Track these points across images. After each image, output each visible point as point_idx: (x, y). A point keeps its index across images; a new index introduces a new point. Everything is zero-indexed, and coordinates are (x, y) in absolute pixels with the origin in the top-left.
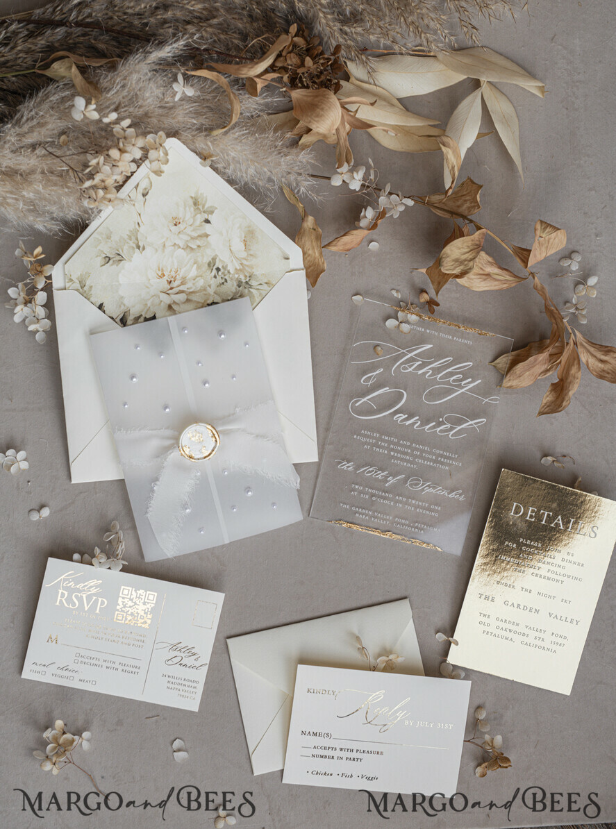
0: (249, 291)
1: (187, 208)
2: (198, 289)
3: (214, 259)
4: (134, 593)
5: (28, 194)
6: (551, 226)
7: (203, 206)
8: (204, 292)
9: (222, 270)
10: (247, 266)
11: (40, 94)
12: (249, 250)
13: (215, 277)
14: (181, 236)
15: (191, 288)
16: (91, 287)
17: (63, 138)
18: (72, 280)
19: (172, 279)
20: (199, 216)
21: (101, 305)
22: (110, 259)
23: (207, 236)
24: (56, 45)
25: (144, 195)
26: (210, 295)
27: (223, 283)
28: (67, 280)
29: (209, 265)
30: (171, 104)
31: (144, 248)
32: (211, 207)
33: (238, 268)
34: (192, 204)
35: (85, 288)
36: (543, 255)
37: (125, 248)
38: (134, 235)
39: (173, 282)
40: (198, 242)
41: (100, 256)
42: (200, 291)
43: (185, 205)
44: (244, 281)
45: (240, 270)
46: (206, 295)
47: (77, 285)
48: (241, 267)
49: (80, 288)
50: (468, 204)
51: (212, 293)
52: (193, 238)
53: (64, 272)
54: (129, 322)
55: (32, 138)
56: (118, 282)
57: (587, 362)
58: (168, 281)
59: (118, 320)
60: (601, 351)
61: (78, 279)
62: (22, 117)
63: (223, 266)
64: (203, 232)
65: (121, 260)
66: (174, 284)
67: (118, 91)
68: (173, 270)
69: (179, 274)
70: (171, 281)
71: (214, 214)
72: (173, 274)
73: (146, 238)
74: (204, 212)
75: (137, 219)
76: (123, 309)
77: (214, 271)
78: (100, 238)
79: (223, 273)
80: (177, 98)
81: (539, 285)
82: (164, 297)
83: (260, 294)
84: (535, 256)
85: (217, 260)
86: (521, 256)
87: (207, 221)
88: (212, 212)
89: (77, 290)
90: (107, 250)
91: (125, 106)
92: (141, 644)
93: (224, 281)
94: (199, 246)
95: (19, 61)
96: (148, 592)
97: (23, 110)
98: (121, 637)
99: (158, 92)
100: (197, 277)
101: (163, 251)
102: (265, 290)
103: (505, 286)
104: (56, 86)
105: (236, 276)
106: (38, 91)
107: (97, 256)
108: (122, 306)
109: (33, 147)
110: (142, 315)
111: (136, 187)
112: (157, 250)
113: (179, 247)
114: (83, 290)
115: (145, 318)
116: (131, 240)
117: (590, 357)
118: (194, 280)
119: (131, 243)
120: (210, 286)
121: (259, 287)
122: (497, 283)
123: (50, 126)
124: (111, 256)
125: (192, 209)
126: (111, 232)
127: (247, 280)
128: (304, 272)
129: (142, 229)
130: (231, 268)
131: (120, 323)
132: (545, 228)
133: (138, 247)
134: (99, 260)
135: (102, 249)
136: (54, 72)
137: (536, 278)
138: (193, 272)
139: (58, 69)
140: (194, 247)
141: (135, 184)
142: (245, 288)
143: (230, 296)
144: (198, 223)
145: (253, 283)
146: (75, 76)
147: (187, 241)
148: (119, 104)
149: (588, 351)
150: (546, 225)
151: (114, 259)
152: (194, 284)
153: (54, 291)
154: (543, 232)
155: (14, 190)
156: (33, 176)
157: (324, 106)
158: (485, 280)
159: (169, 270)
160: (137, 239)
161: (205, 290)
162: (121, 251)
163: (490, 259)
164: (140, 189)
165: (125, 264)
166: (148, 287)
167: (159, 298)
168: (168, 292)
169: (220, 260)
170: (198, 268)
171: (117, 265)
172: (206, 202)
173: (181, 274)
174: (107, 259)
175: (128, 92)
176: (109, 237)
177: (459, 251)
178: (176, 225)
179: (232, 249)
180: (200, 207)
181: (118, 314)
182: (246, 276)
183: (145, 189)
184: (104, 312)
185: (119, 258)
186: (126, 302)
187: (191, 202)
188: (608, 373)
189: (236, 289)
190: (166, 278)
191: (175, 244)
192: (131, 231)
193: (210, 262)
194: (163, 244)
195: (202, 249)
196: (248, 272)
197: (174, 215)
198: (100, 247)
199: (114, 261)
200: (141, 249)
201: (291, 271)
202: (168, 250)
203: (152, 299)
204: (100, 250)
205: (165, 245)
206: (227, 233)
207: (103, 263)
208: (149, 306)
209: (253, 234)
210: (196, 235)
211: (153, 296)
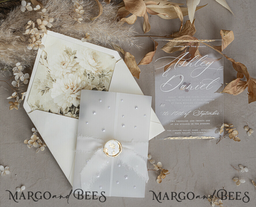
0: (105, 77)
1: (65, 56)
2: (85, 86)
3: (85, 71)
7: (71, 53)
8: (88, 86)
9: (90, 74)
10: (99, 68)
12: (97, 61)
13: (89, 78)
14: (67, 68)
15: (82, 87)
16: (42, 105)
18: (33, 106)
19: (73, 87)
20: (71, 57)
21: (50, 110)
22: (44, 91)
23: (78, 63)
25: (45, 59)
26: (90, 86)
27: (93, 79)
28: (31, 107)
29: (84, 74)
31: (56, 80)
32: (74, 51)
33: (96, 70)
34: (66, 53)
35: (40, 107)
37: (48, 83)
38: (49, 77)
40: (76, 68)
41: (40, 91)
43: (63, 55)
44: (101, 74)
45: (97, 71)
46: (89, 87)
47: (36, 107)
48: (97, 69)
49: (38, 108)
51: (91, 85)
52: (73, 67)
53: (29, 105)
54: (64, 112)
56: (52, 98)
58: (71, 89)
59: (59, 113)
61: (35, 105)
63: (90, 73)
64: (76, 63)
65: (49, 89)
66: (74, 89)
68: (71, 83)
69: (74, 84)
71: (77, 54)
72: (72, 85)
73: (54, 75)
74: (72, 54)
75: (47, 70)
76: (59, 108)
77: (88, 76)
78: (36, 84)
79: (91, 75)
82: (73, 96)
83: (110, 76)
85: (86, 71)
87: (75, 58)
88: (75, 53)
89: (37, 109)
90: (41, 88)
93: (93, 78)
94: (77, 69)
100: (82, 81)
101: (64, 78)
102: (111, 74)
105: (97, 74)
107: (38, 92)
108: (58, 107)
110: (67, 107)
111: (41, 57)
112: (61, 78)
113: (69, 73)
115: (69, 107)
118: (81, 83)
119: (49, 80)
120: (89, 83)
121: (108, 74)
124: (44, 89)
125: (67, 55)
126: (40, 80)
127: (102, 73)
128: (122, 60)
129: (51, 73)
130: (93, 72)
133: (53, 81)
134: (40, 93)
135: (39, 88)
138: (80, 80)
140: (76, 70)
142: (103, 77)
144: (72, 60)
145: (105, 73)
147: (71, 69)
151: (46, 90)
152: (82, 85)
153: (28, 114)
160: (51, 78)
161: (87, 85)
162: (47, 86)
164: (43, 57)
165: (52, 90)
166: (65, 95)
167: (71, 97)
168: (73, 93)
169: (87, 70)
170: (81, 78)
171: (48, 92)
172: (71, 50)
173: (75, 83)
174: (43, 91)
176: (40, 82)
178: (64, 65)
179: (90, 64)
180: (70, 53)
181: (58, 111)
182: (101, 72)
183: (45, 56)
184: (52, 113)
185: (47, 89)
186: (59, 105)
187: (65, 53)
189: (99, 79)
190: (70, 88)
191: (67, 72)
192: (47, 76)
193: (84, 73)
194: (62, 75)
195: (78, 69)
196: (101, 70)
197: (61, 61)
198: (38, 88)
199: (46, 91)
200: (54, 81)
201: (117, 62)
202: (65, 76)
203: (68, 99)
204: (38, 89)
205: (63, 75)
206: (85, 58)
207: (42, 94)
208: (68, 102)
209: (95, 54)
210: (74, 65)
211: (68, 97)
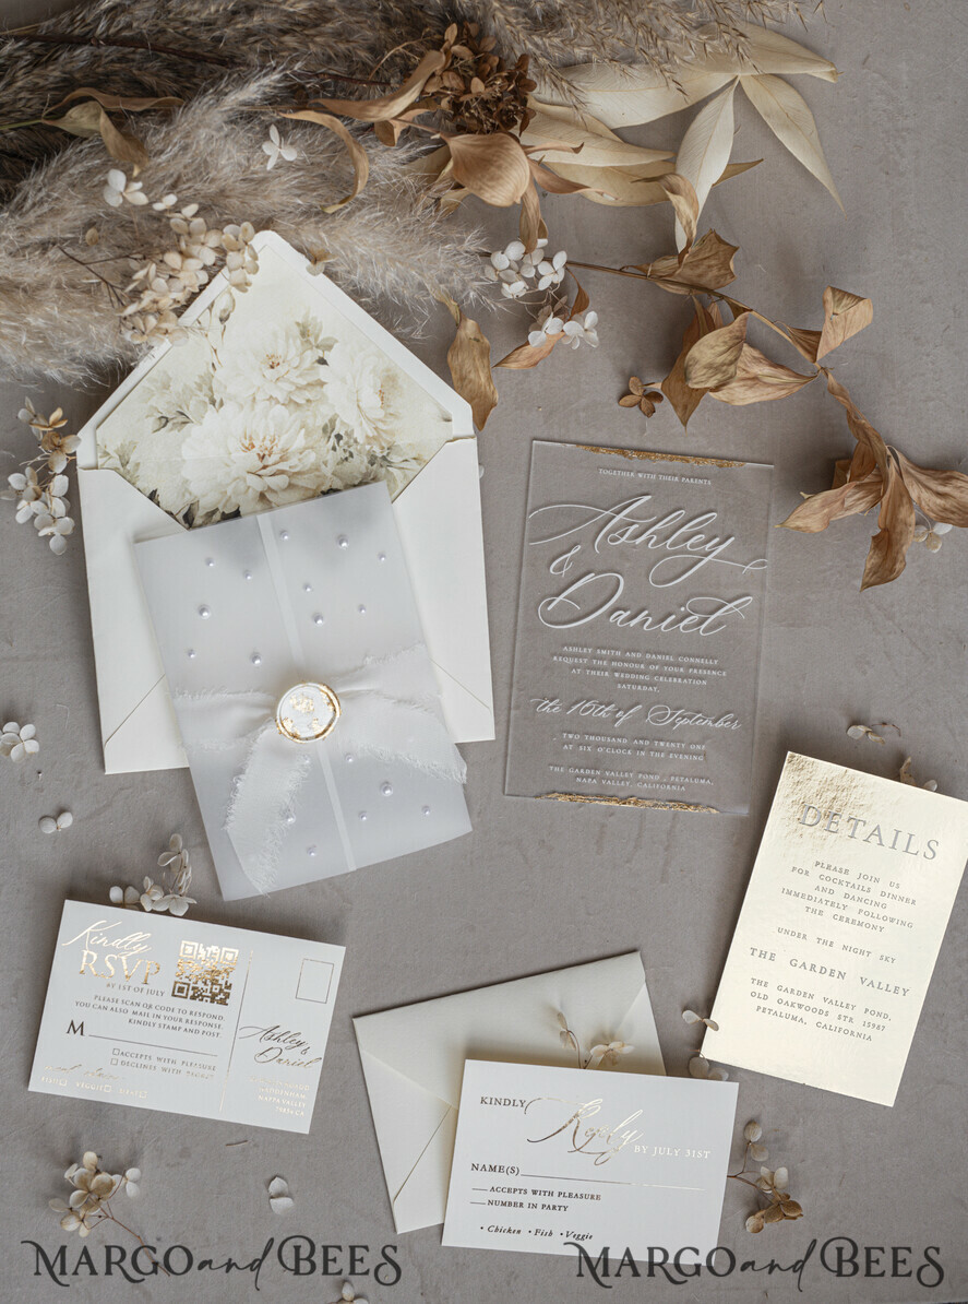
0: (388, 471)
1: (291, 341)
2: (307, 468)
3: (332, 421)
4: (202, 951)
5: (35, 320)
6: (850, 295)
7: (316, 339)
8: (317, 473)
9: (345, 439)
10: (385, 431)
11: (54, 164)
12: (389, 406)
14: (279, 384)
15: (296, 466)
16: (138, 465)
17: (91, 232)
18: (108, 454)
19: (267, 453)
20: (309, 352)
21: (154, 492)
22: (167, 421)
23: (322, 384)
24: (77, 76)
25: (223, 320)
26: (325, 477)
27: (346, 459)
28: (99, 454)
29: (325, 429)
30: (261, 175)
31: (222, 404)
32: (328, 339)
33: (371, 435)
34: (298, 333)
35: (128, 467)
36: (840, 339)
37: (192, 403)
38: (206, 383)
39: (267, 456)
40: (308, 395)
41: (152, 415)
42: (309, 471)
43: (287, 334)
44: (380, 455)
45: (374, 438)
46: (318, 477)
47: (116, 462)
48: (376, 434)
49: (119, 466)
50: (715, 272)
51: (329, 475)
52: (299, 388)
53: (96, 441)
54: (198, 521)
55: (41, 233)
56: (180, 456)
57: (919, 498)
58: (259, 455)
59: (180, 517)
60: (936, 479)
61: (117, 452)
62: (25, 199)
63: (346, 433)
64: (316, 378)
65: (185, 423)
66: (269, 461)
67: (176, 155)
68: (268, 438)
69: (277, 445)
70: (264, 455)
71: (333, 351)
72: (268, 444)
73: (226, 387)
74: (317, 347)
75: (211, 358)
76: (188, 499)
77: (333, 440)
78: (153, 388)
79: (347, 443)
80: (270, 165)
81: (835, 384)
82: (253, 481)
83: (405, 476)
84: (827, 343)
85: (337, 423)
86: (803, 343)
87: (322, 361)
88: (330, 348)
89: (116, 469)
90: (163, 405)
91: (188, 180)
92: (217, 1030)
93: (347, 455)
94: (308, 401)
95: (20, 105)
96: (224, 949)
97: (27, 188)
98: (184, 1021)
99: (239, 157)
100: (306, 449)
101: (253, 410)
102: (413, 470)
103: (783, 392)
104: (78, 150)
105: (368, 447)
106: (50, 157)
107: (147, 417)
108: (187, 495)
109: (44, 246)
110: (217, 509)
111: (211, 307)
112: (242, 407)
113: (278, 402)
114: (125, 469)
115: (224, 513)
116: (201, 391)
117: (923, 490)
118: (301, 453)
119: (201, 395)
120: (325, 464)
121: (404, 465)
122: (770, 389)
123: (70, 215)
124: (169, 416)
125: (298, 342)
126: (171, 379)
127: (385, 454)
128: (474, 442)
129: (219, 374)
130: (358, 435)
131: (183, 522)
132: (840, 300)
133: (213, 402)
134: (151, 423)
135: (154, 405)
136: (72, 122)
137: (830, 376)
138: (300, 441)
139: (79, 119)
140: (303, 402)
141: (208, 303)
142: (381, 466)
143: (357, 478)
144: (307, 364)
145: (394, 458)
146: (106, 130)
147: (290, 392)
148: (179, 177)
149: (919, 482)
150: (841, 294)
151: (175, 421)
152: (299, 460)
153: (79, 472)
154: (837, 307)
155: (13, 314)
156: (43, 293)
157: (502, 162)
158: (751, 387)
159: (261, 438)
160: (211, 389)
161: (317, 469)
162: (185, 408)
163: (756, 354)
164: (217, 311)
165: (194, 430)
166: (227, 465)
167: (245, 480)
168: (260, 473)
169: (342, 422)
170: (308, 434)
171: (179, 431)
172: (320, 330)
173: (281, 444)
174: (164, 421)
175: (193, 156)
176: (166, 387)
177: (713, 351)
178: (272, 367)
179: (361, 404)
180: (312, 339)
181: (179, 507)
183: (225, 311)
184: (158, 504)
185: (181, 419)
186: (193, 488)
187: (296, 331)
188: (953, 513)
189: (367, 468)
190: (256, 450)
191: (271, 397)
192: (200, 377)
193: (326, 425)
194: (251, 398)
195: (313, 405)
196: (386, 441)
197: (270, 352)
198: (153, 402)
199: (174, 424)
200: (217, 404)
201: (455, 439)
202: (260, 407)
203: (234, 483)
204: (152, 406)
205: (254, 399)
206: (354, 379)
207: (157, 427)
208: (229, 494)
209: (393, 381)
210: (305, 383)
211: (235, 479)
